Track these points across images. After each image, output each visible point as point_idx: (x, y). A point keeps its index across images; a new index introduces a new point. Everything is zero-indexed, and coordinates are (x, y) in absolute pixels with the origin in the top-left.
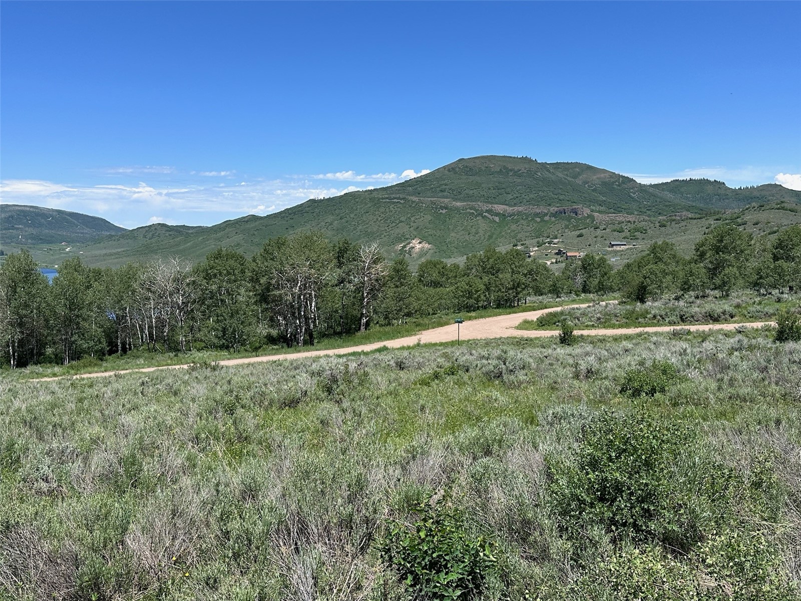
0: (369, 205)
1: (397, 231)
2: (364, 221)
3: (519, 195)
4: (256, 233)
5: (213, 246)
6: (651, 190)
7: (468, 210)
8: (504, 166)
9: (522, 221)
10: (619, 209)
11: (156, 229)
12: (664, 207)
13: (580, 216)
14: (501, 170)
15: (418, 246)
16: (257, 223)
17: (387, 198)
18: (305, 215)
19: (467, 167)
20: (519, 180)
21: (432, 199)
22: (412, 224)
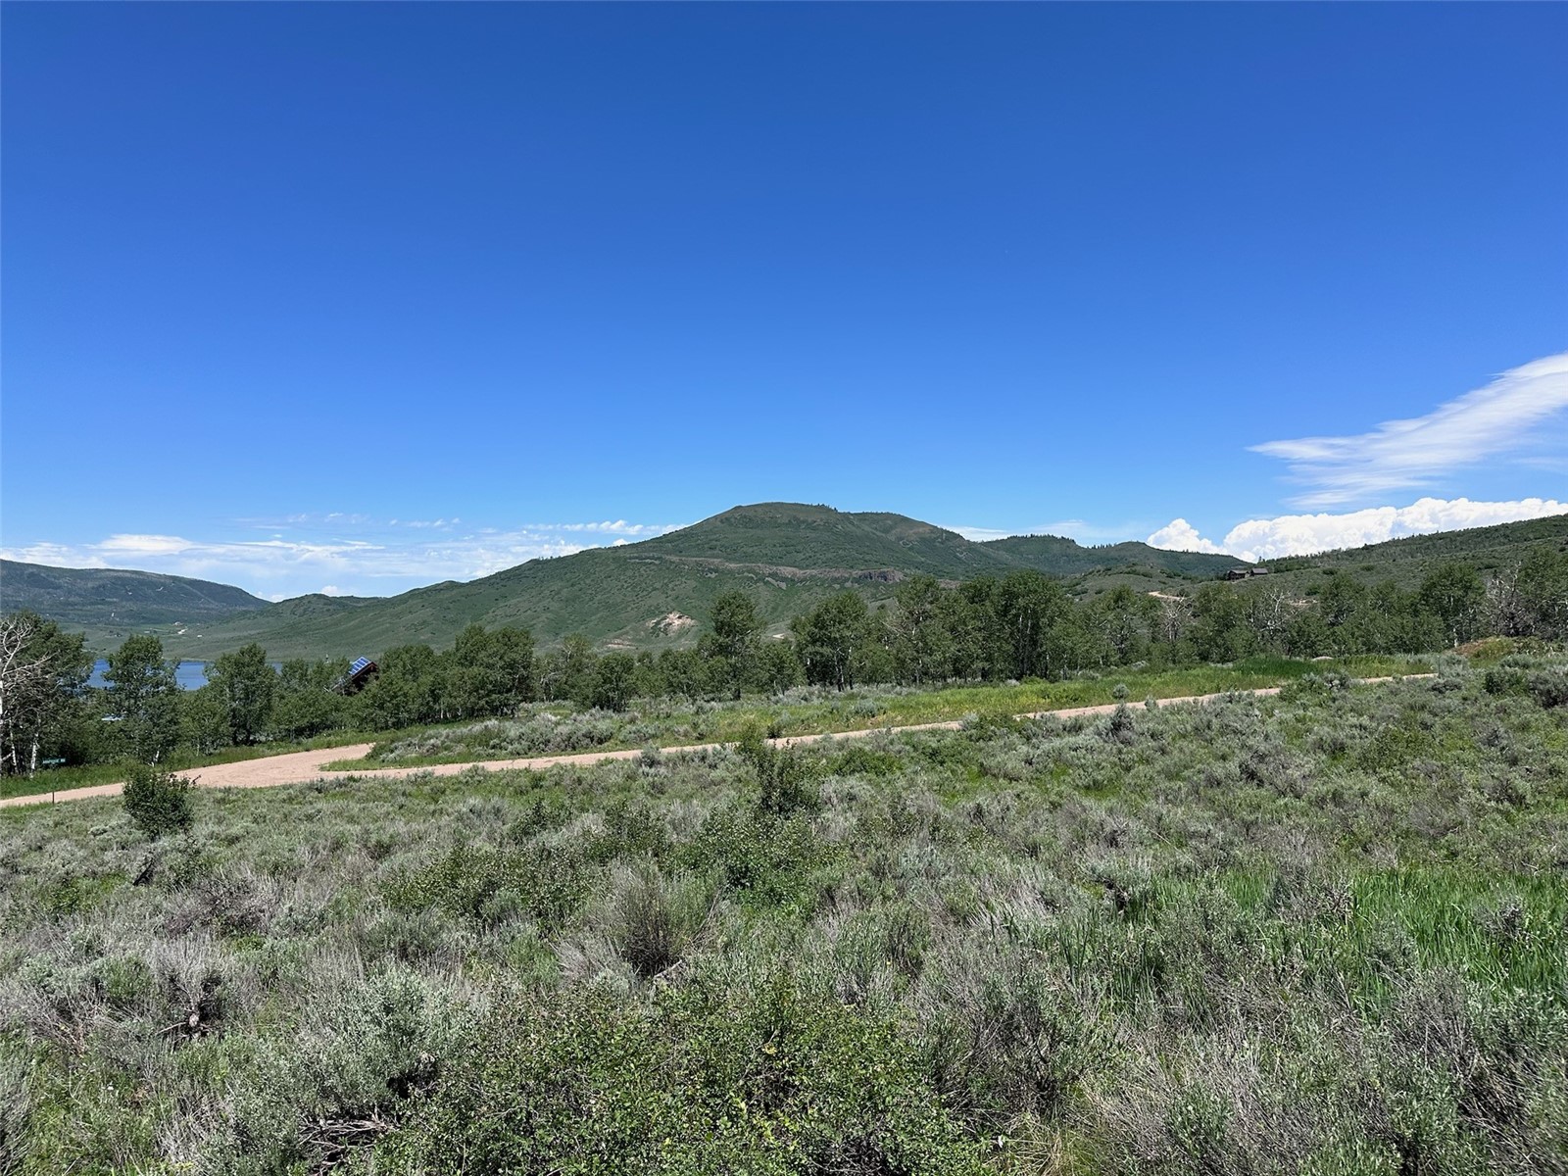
0: (612, 567)
1: (649, 602)
2: (604, 590)
3: (812, 554)
4: (451, 606)
5: (388, 625)
6: (983, 549)
8: (795, 517)
9: (817, 588)
10: (941, 573)
11: (309, 602)
12: (997, 571)
13: (891, 582)
14: (789, 521)
15: (677, 622)
16: (455, 592)
17: (637, 558)
18: (524, 580)
19: (745, 517)
20: (813, 535)
21: (698, 559)
22: (670, 593)
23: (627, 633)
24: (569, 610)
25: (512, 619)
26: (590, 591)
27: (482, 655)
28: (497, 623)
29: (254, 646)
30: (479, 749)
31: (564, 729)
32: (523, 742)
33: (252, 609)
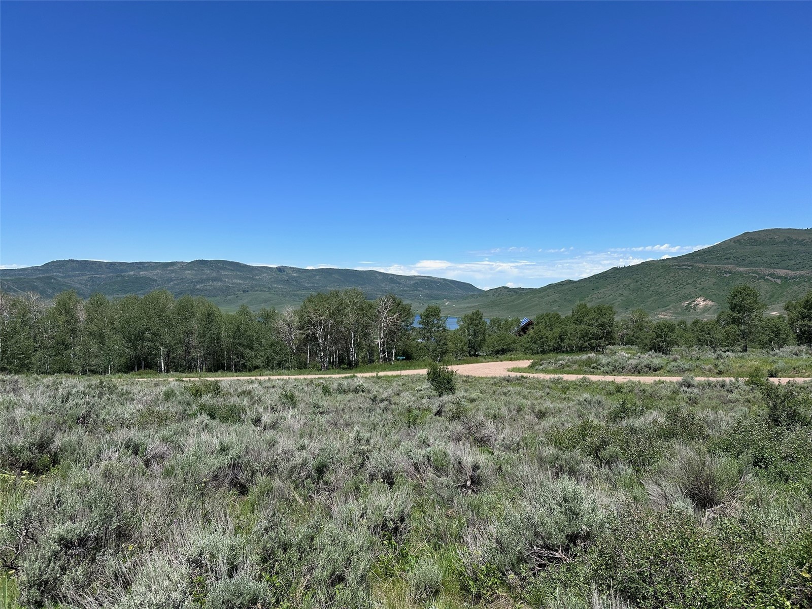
0: (661, 271)
1: (684, 291)
2: (656, 284)
3: (801, 261)
4: (569, 292)
5: (537, 302)
7: (751, 274)
8: (789, 237)
9: (804, 283)
14: (785, 240)
16: (570, 286)
17: (677, 265)
18: (608, 279)
19: (751, 239)
21: (717, 266)
22: (698, 286)
23: (670, 309)
24: (634, 295)
25: (601, 300)
26: (647, 285)
27: (586, 319)
28: (593, 302)
29: (478, 311)
30: (585, 368)
31: (633, 362)
32: (610, 367)
33: (476, 293)
